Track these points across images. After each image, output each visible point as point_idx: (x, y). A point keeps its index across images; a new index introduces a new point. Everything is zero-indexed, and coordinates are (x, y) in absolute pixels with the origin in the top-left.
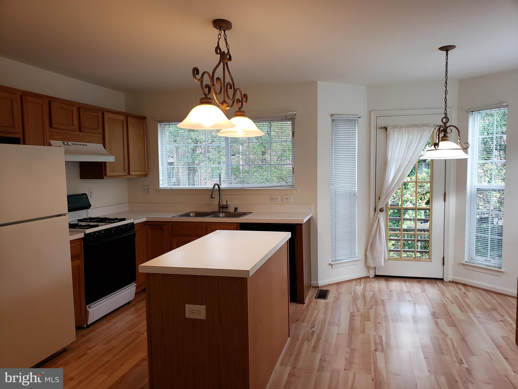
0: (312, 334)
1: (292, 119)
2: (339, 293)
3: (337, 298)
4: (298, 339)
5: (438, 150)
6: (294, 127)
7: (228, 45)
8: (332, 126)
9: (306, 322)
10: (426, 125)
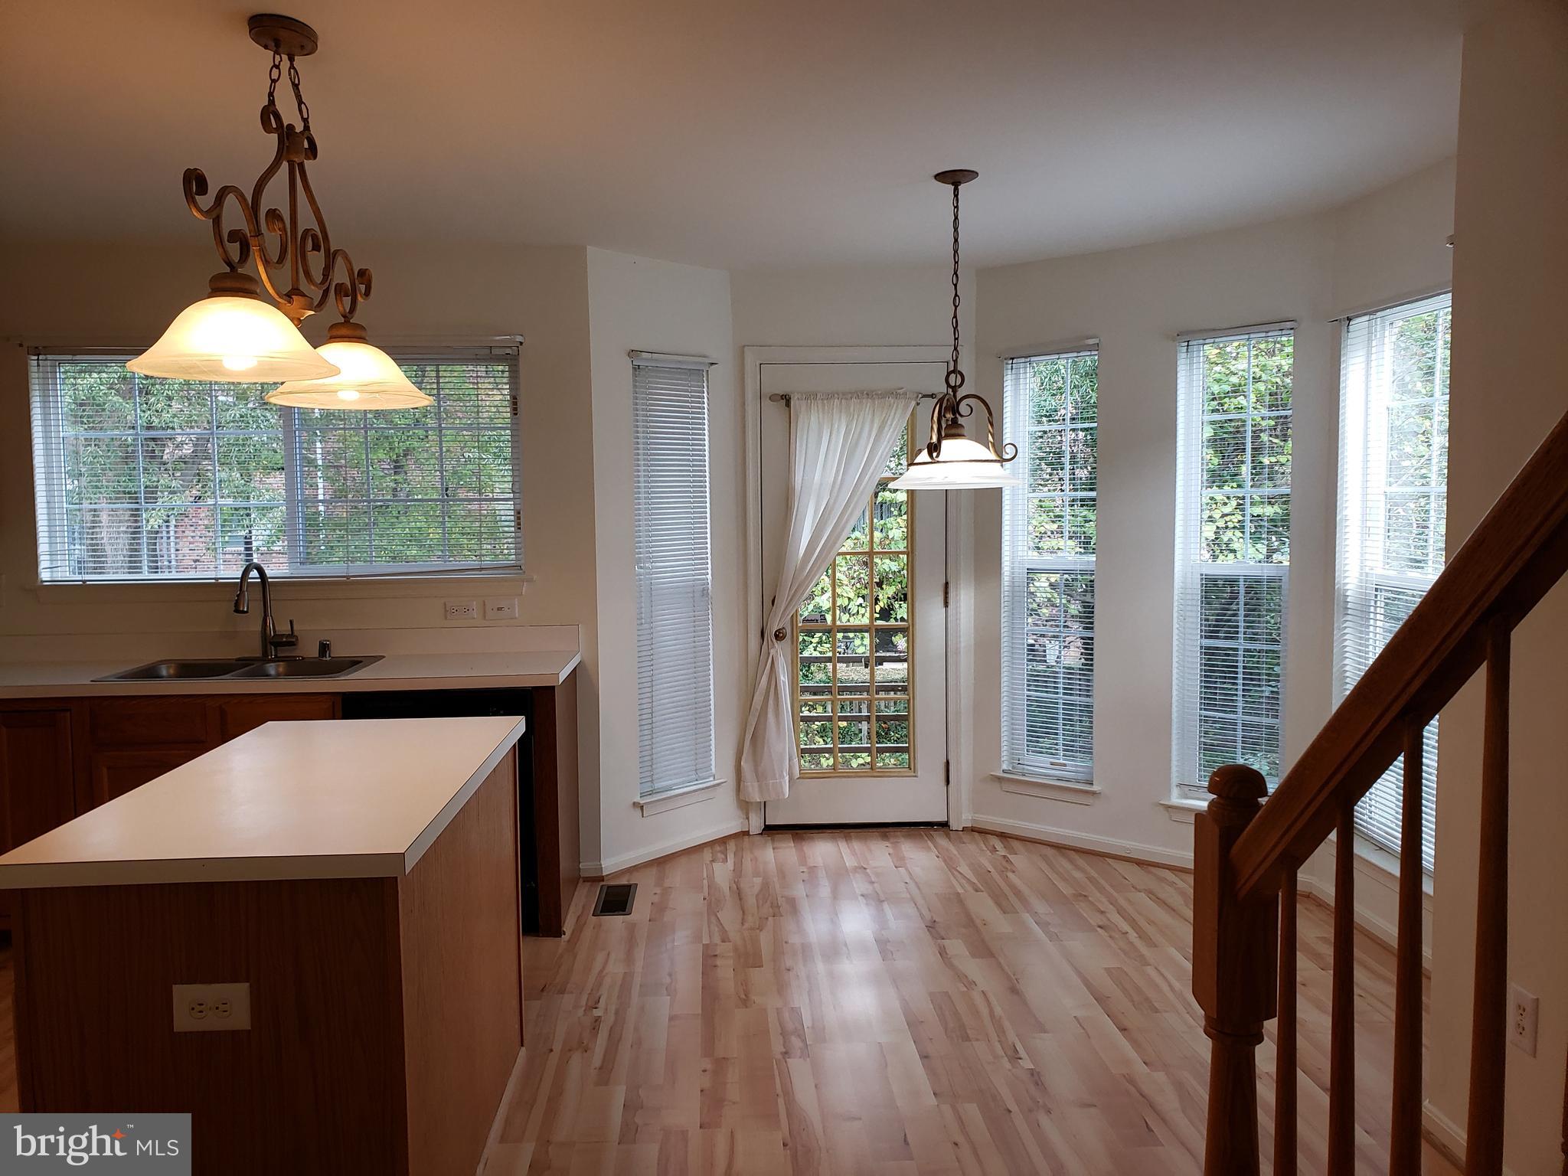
0: (594, 1029)
1: (511, 359)
2: (666, 892)
3: (660, 908)
4: (551, 1050)
5: (938, 462)
6: (516, 383)
7: (303, 106)
8: (635, 386)
9: (572, 993)
10: (894, 394)
